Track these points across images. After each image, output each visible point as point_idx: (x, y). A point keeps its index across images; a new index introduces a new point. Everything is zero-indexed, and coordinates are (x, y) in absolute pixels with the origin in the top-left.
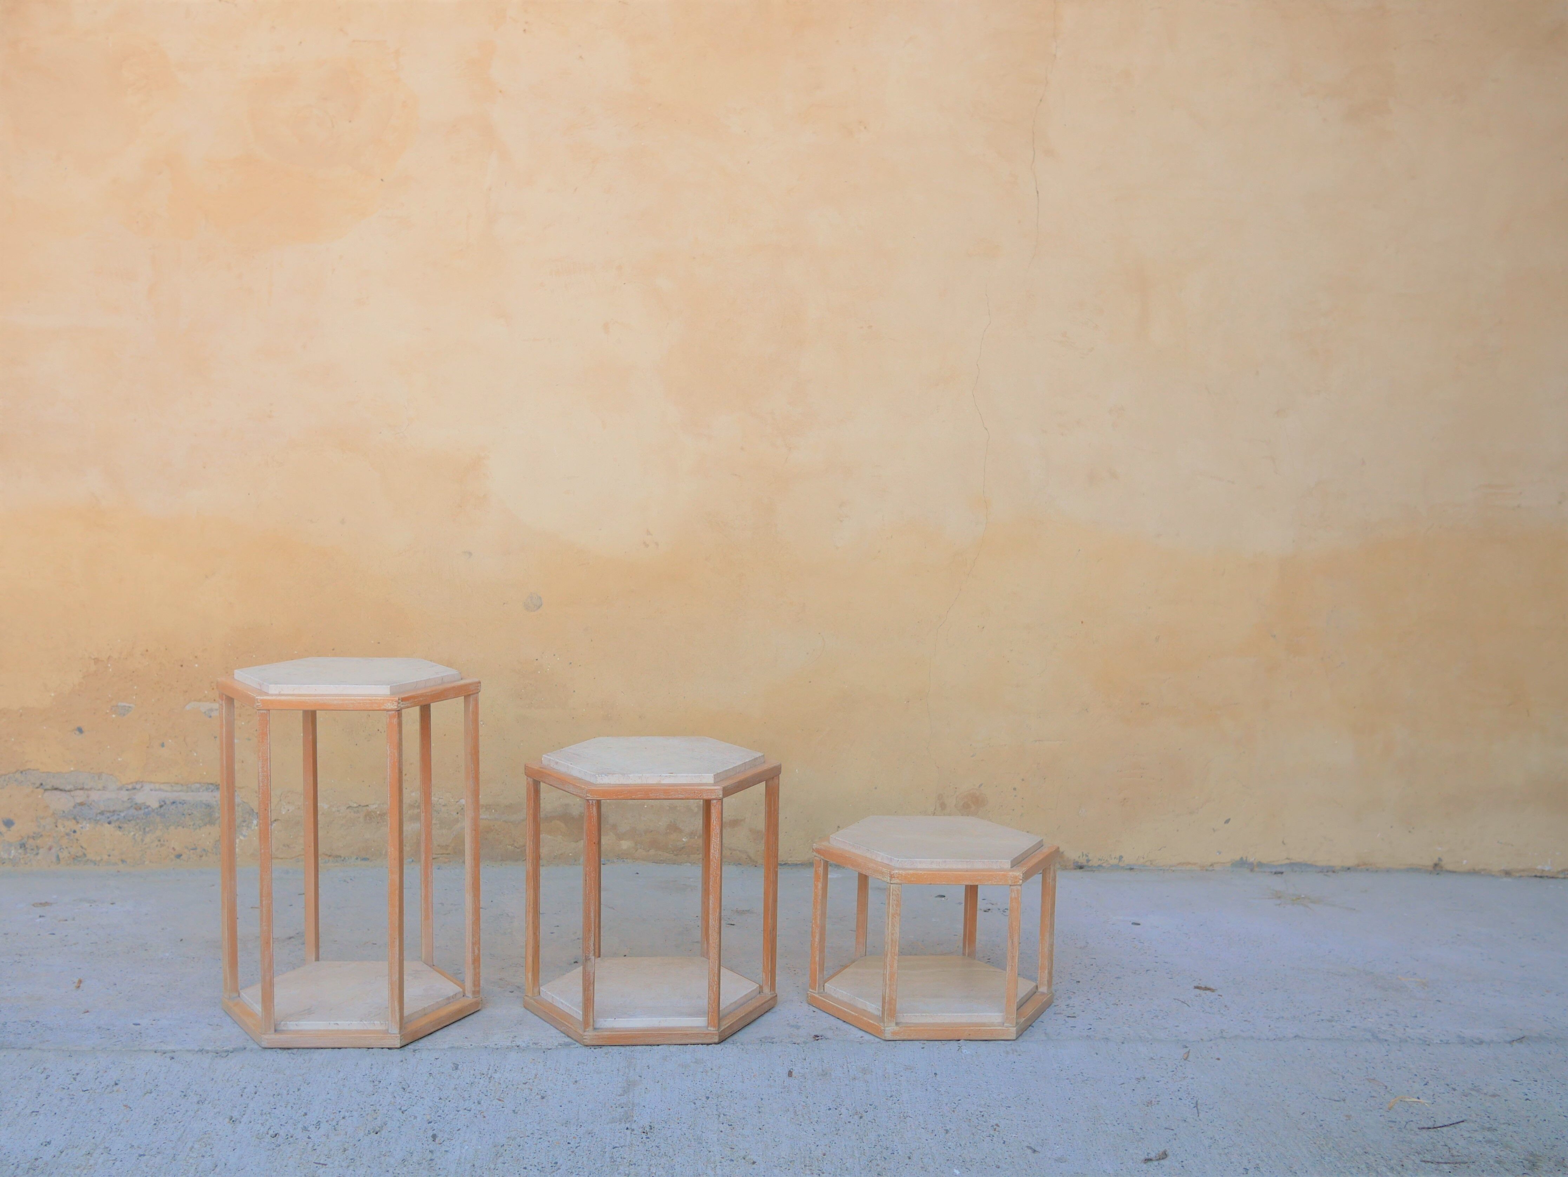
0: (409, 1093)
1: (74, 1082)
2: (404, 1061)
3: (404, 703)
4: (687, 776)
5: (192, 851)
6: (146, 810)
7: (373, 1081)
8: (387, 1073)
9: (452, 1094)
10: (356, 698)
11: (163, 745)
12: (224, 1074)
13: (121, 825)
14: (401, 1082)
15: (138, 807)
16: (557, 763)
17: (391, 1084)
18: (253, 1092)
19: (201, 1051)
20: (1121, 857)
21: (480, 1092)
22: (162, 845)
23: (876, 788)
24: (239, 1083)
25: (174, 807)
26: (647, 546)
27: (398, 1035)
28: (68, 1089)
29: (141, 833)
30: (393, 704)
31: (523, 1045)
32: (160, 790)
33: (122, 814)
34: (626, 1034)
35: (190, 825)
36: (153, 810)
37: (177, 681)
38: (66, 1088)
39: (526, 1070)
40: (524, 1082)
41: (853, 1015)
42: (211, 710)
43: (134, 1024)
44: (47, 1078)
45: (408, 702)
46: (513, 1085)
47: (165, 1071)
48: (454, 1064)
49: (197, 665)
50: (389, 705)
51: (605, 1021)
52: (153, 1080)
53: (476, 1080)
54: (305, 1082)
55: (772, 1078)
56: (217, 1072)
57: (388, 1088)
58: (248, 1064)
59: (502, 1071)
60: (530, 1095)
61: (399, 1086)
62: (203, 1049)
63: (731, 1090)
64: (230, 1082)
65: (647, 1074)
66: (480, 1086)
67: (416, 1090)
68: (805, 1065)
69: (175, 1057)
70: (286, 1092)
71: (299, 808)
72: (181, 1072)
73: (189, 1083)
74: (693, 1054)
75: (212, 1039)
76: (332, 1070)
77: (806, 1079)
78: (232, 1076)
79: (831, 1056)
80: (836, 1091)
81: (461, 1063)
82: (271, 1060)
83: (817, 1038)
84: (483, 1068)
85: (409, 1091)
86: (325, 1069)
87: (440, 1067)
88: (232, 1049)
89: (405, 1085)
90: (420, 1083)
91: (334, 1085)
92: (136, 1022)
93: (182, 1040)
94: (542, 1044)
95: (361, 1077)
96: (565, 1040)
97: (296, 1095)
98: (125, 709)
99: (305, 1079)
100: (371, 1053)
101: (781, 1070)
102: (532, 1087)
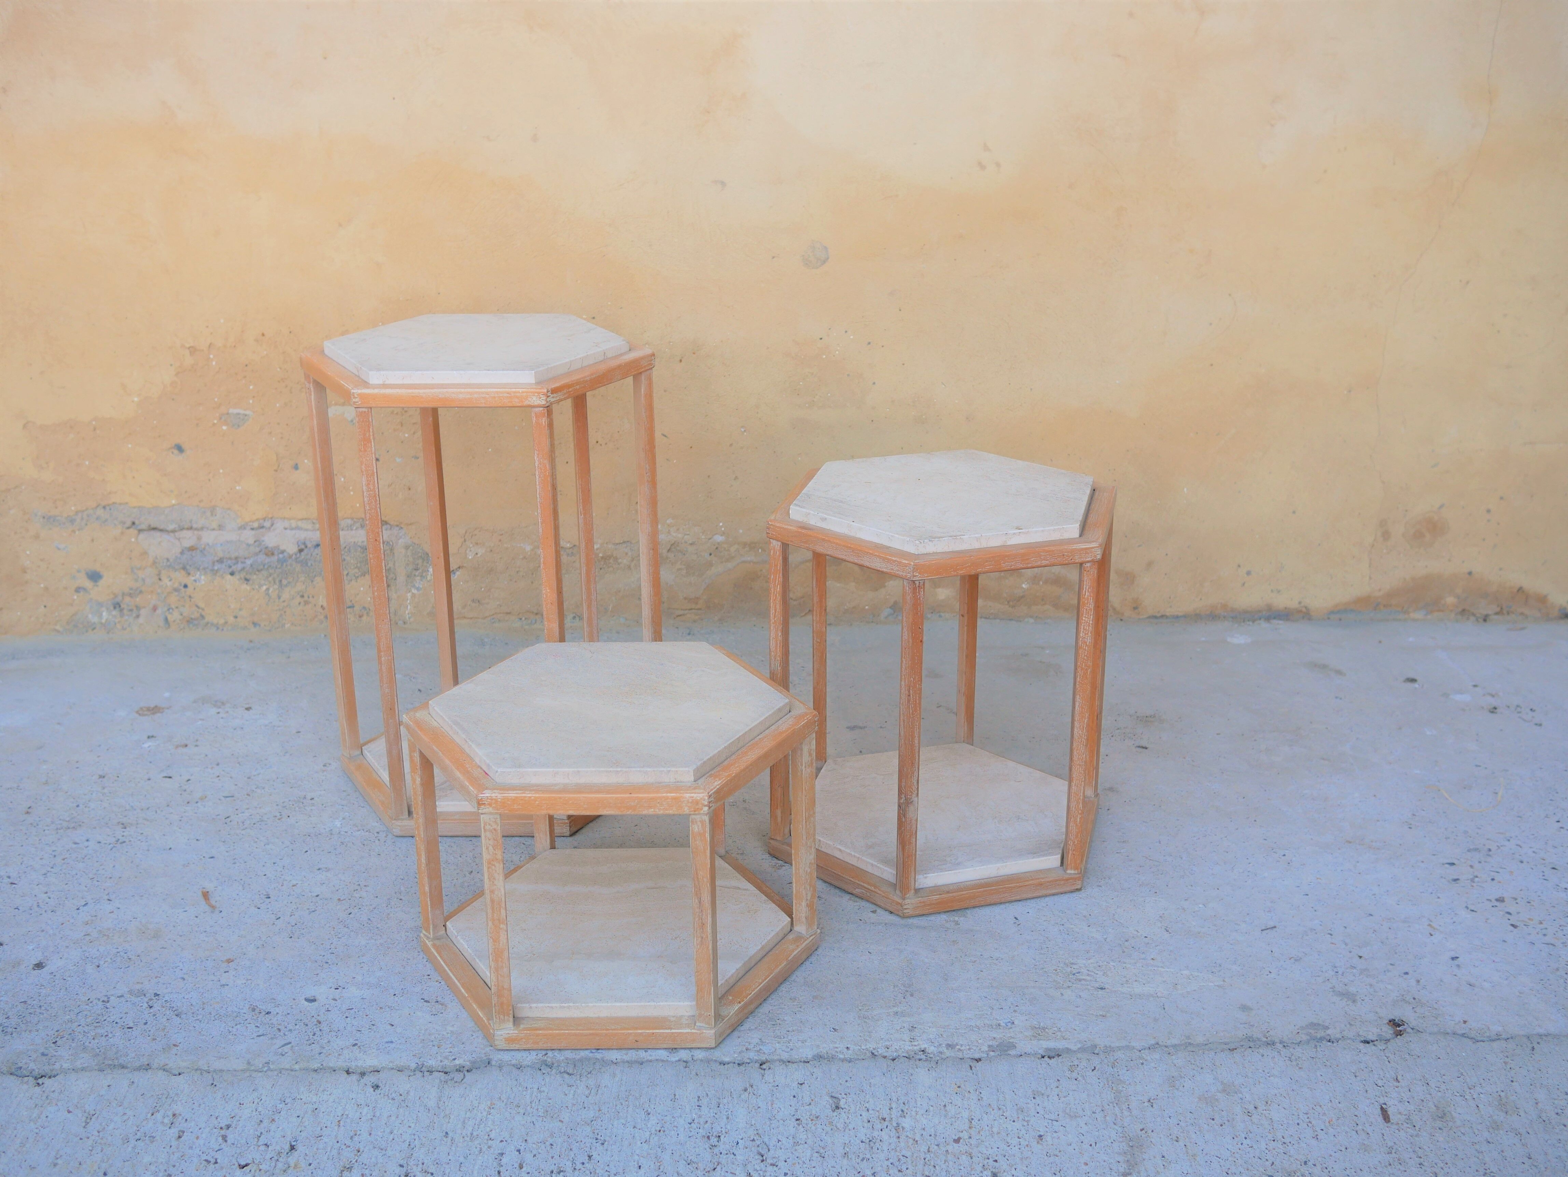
0: (772, 1165)
1: (224, 1146)
2: (750, 1089)
6: (281, 556)
7: (708, 1137)
8: (728, 1118)
11: (296, 467)
12: (464, 1122)
13: (248, 577)
14: (753, 1140)
15: (270, 552)
17: (738, 1143)
18: (516, 1165)
19: (420, 1069)
21: (888, 1163)
22: (306, 603)
23: (1294, 512)
24: (490, 1142)
25: (318, 551)
26: (983, 167)
28: (216, 1163)
29: (276, 587)
31: (931, 1049)
32: (298, 528)
33: (249, 562)
36: (290, 557)
38: (213, 1161)
40: (954, 1137)
43: (306, 1000)
44: (180, 1137)
46: (938, 1145)
47: (369, 1116)
48: (832, 1096)
52: (352, 1138)
53: (876, 1134)
54: (597, 1139)
55: (1360, 1127)
56: (452, 1117)
57: (735, 1155)
58: (500, 1098)
59: (913, 1113)
60: (972, 1169)
61: (753, 1149)
62: (423, 1065)
63: (1304, 1160)
64: (477, 1142)
65: (1153, 1119)
66: (885, 1148)
67: (782, 1158)
68: (1403, 1095)
69: (380, 1085)
70: (569, 1164)
71: (491, 551)
72: (393, 1118)
73: (409, 1145)
74: (1215, 1073)
75: (433, 1037)
76: (637, 1110)
77: (1417, 1128)
78: (476, 1126)
79: (1438, 1074)
80: (1478, 1158)
81: (843, 1094)
82: (535, 1090)
83: (1398, 1029)
84: (881, 1106)
85: (772, 1161)
86: (625, 1108)
87: (810, 1104)
88: (468, 1063)
89: (762, 1148)
90: (784, 1140)
91: (645, 1146)
92: (310, 994)
93: (386, 1040)
94: (962, 1045)
95: (686, 1127)
96: (995, 1036)
97: (588, 1172)
98: (239, 418)
99: (596, 1132)
100: (694, 1073)
101: (1367, 1107)
102: (971, 1151)
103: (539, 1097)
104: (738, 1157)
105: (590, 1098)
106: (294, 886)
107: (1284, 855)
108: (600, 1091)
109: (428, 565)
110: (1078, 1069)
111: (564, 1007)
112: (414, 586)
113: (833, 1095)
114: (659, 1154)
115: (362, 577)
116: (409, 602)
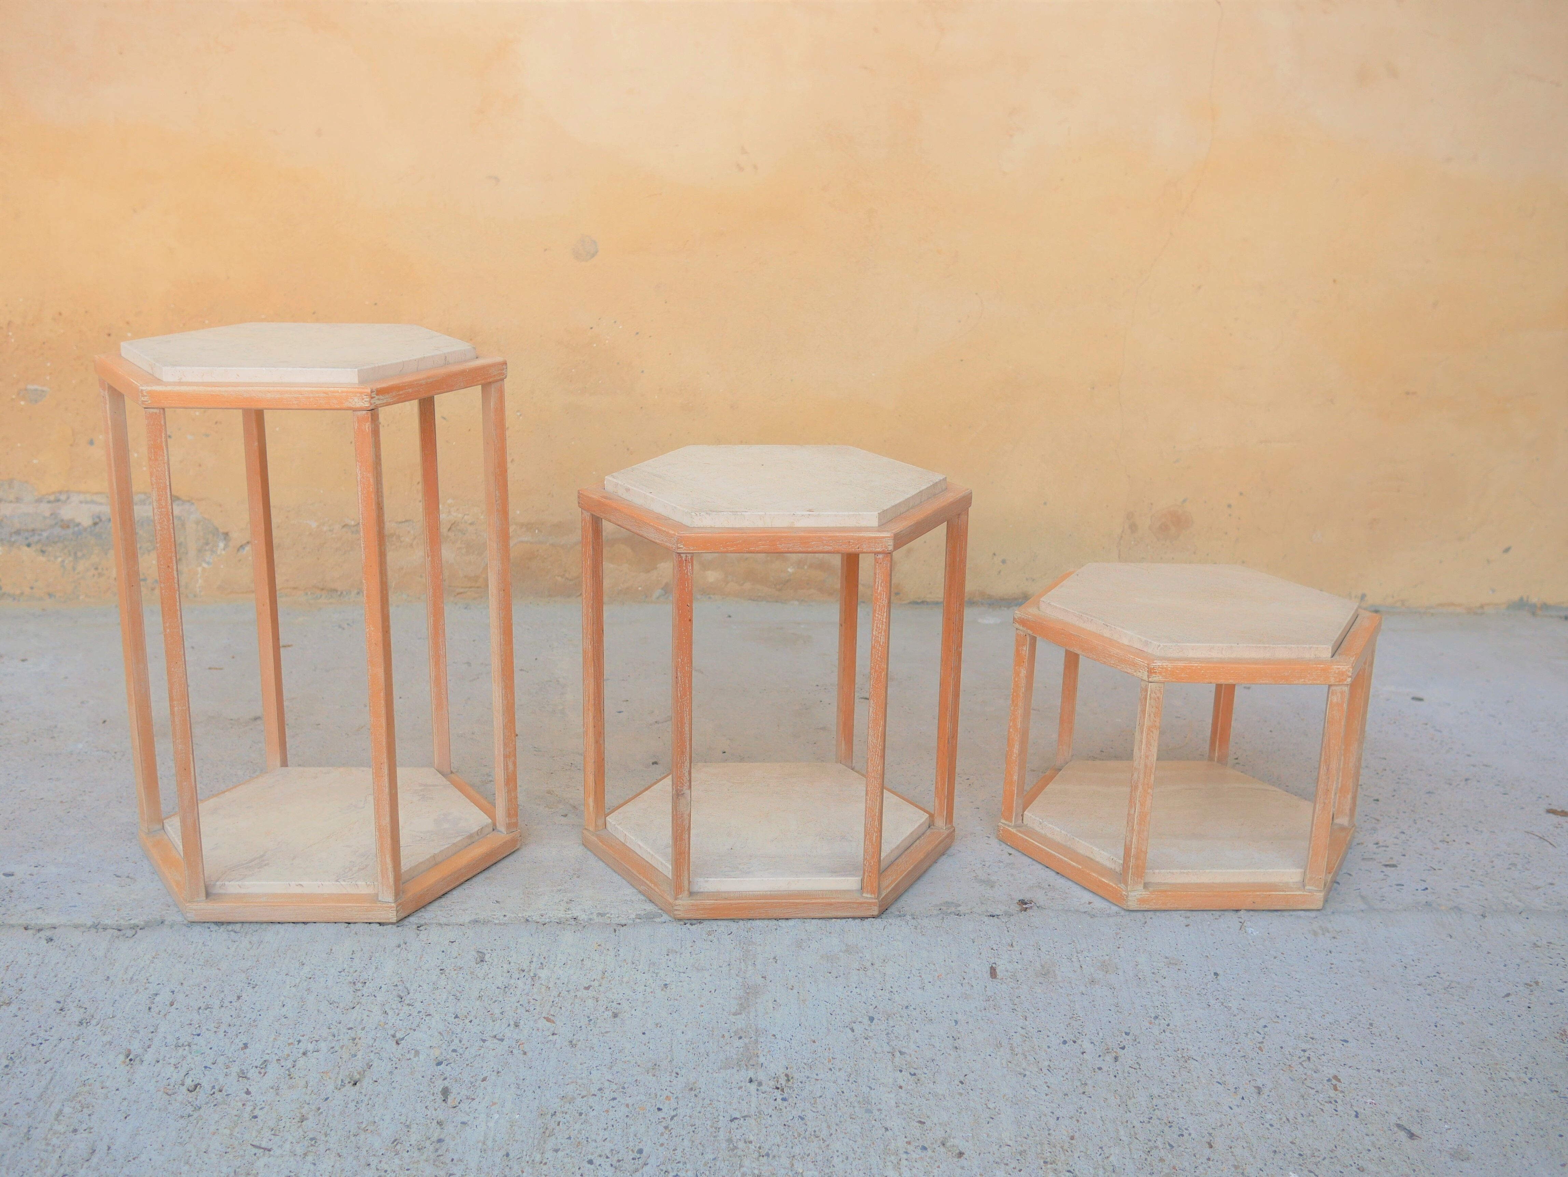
0: (409, 1005)
2: (403, 946)
3: (381, 397)
4: (836, 516)
6: (76, 529)
7: (354, 983)
8: (377, 968)
9: (475, 1008)
10: (302, 389)
11: (91, 443)
12: (127, 969)
13: (44, 549)
14: (396, 986)
15: (65, 525)
16: (628, 490)
17: (381, 988)
18: (168, 1003)
19: (95, 926)
20: (1363, 596)
21: (518, 1005)
22: (100, 575)
23: (1045, 503)
24: (148, 985)
26: (741, 169)
27: (393, 905)
29: (71, 559)
30: (363, 399)
31: (583, 917)
32: (92, 502)
33: (45, 534)
34: (739, 903)
36: (85, 529)
39: (588, 964)
40: (585, 985)
41: (1074, 866)
43: (5, 875)
45: (387, 396)
46: (568, 991)
47: (37, 963)
48: (478, 951)
49: (129, 335)
50: (356, 400)
51: (707, 881)
52: (17, 979)
53: (512, 981)
54: (249, 983)
55: (966, 981)
56: (117, 965)
57: (376, 997)
58: (165, 950)
59: (552, 966)
60: (595, 1010)
61: (394, 993)
62: (99, 923)
63: (906, 1005)
64: (134, 985)
65: (774, 972)
66: (518, 993)
67: (419, 1000)
68: (1013, 957)
69: (54, 938)
70: (218, 1002)
72: (60, 965)
73: (70, 986)
74: (842, 937)
75: (115, 903)
76: (293, 961)
77: (1019, 982)
78: (138, 972)
79: (1051, 941)
80: (1069, 1006)
81: (489, 950)
82: (201, 944)
83: (1024, 906)
84: (523, 960)
85: (409, 1002)
86: (282, 960)
87: (456, 957)
88: (142, 923)
89: (402, 992)
90: (425, 987)
91: (293, 989)
92: (8, 870)
93: (70, 905)
94: (611, 914)
95: (336, 975)
96: (646, 908)
97: (234, 1009)
98: (37, 394)
99: (250, 978)
100: (353, 932)
101: (978, 965)
102: (598, 996)
103: (202, 951)
104: (378, 998)
105: (251, 951)
106: (21, 791)
107: (968, 779)
108: (262, 946)
109: (218, 540)
110: (716, 933)
112: (205, 561)
113: (480, 950)
114: (305, 996)
116: (199, 576)
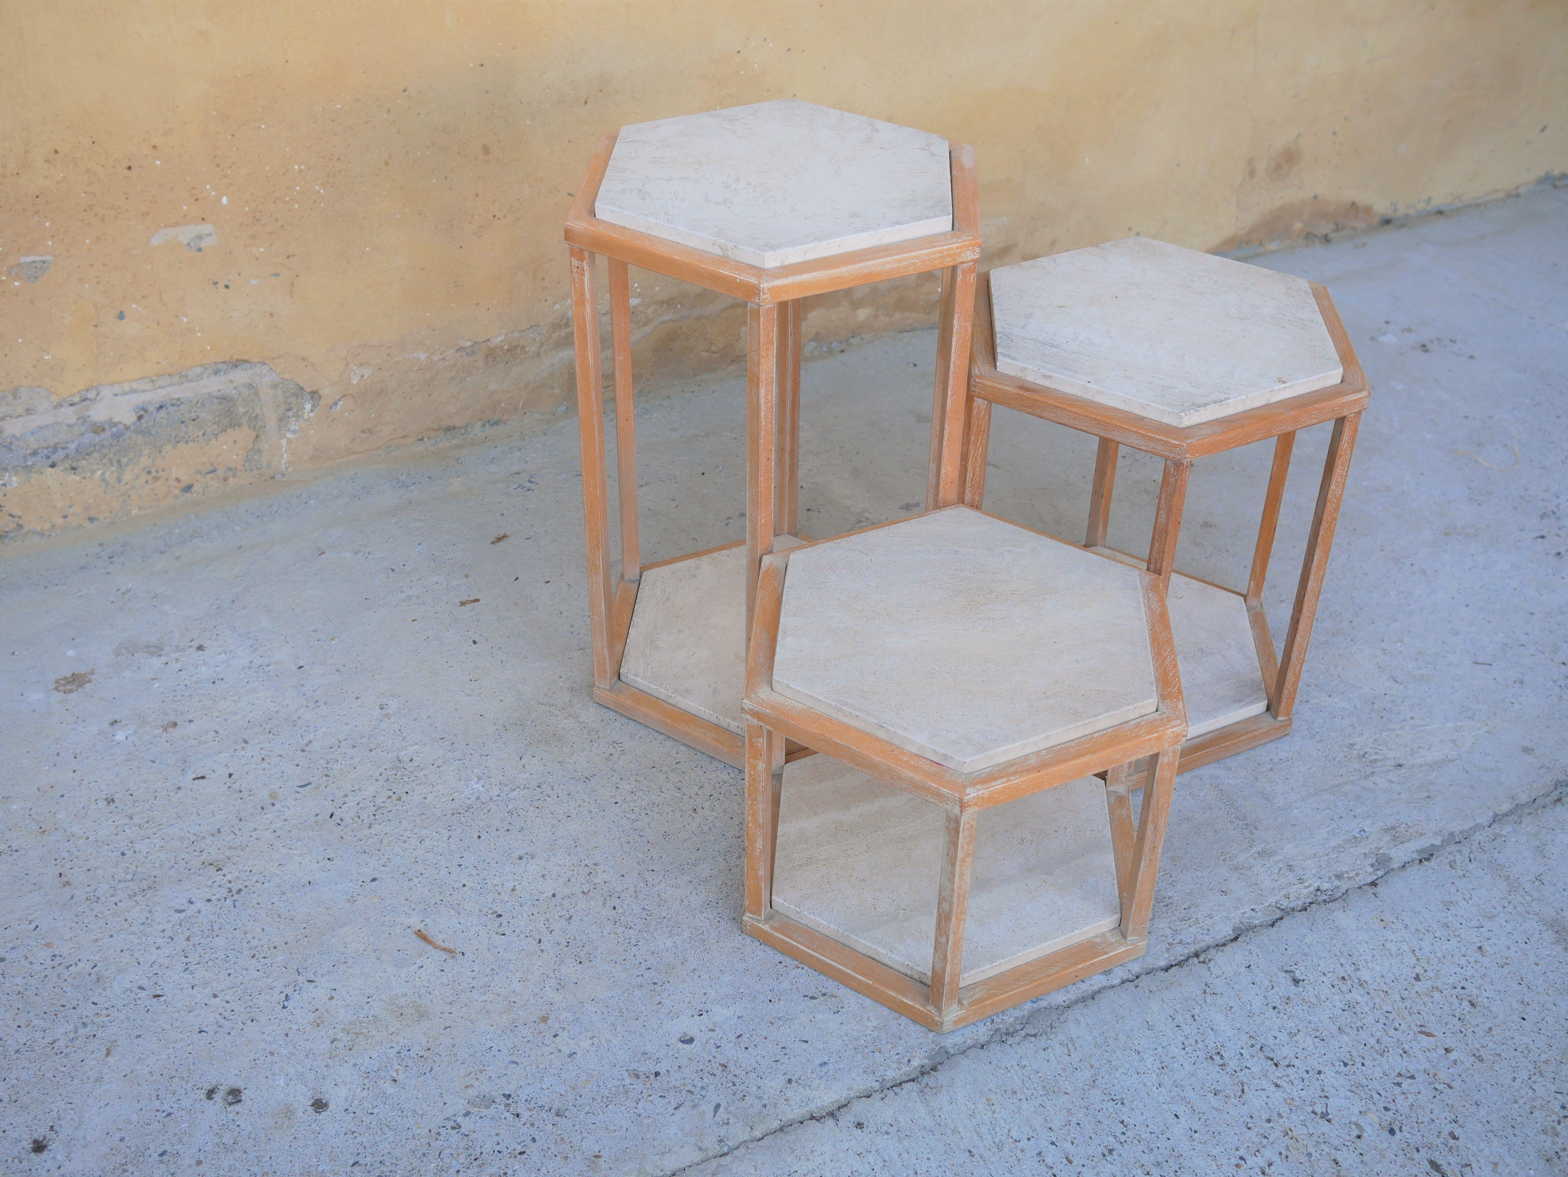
0: (1289, 1066)
2: (1208, 990)
5: (210, 475)
6: (114, 430)
7: (1210, 1058)
8: (1212, 1029)
9: (1350, 1046)
11: (121, 316)
12: (977, 1132)
13: (74, 465)
14: (1253, 1046)
15: (98, 429)
17: (1242, 1055)
18: (1065, 1161)
19: (885, 1086)
22: (156, 479)
24: (1019, 1145)
25: (163, 413)
29: (113, 469)
31: (1325, 886)
32: (133, 391)
33: (73, 446)
35: (198, 437)
36: (127, 427)
37: (127, 198)
39: (1392, 948)
40: (1412, 975)
42: (200, 237)
43: (682, 1042)
46: (1406, 989)
48: (1284, 971)
49: (158, 163)
53: (1348, 997)
54: (1113, 1100)
56: (961, 1130)
57: (1248, 1068)
58: (990, 1090)
59: (1363, 963)
60: (1451, 1005)
61: (1259, 1055)
62: (884, 1080)
64: (1007, 1151)
65: (1552, 897)
66: (1367, 1010)
67: (1292, 1055)
69: (861, 1121)
70: (1111, 1139)
71: (380, 369)
72: (905, 1155)
75: (861, 1041)
78: (992, 1132)
81: (1292, 965)
82: (1016, 1066)
84: (1332, 966)
86: (1114, 1055)
87: (1272, 986)
88: (926, 1061)
89: (1266, 1051)
90: (1279, 1035)
91: (1163, 1090)
92: (677, 1032)
93: (817, 1062)
94: (1347, 873)
95: (1183, 1054)
96: (1363, 851)
98: (36, 267)
99: (1107, 1092)
100: (1147, 990)
102: (1436, 985)
103: (1026, 1075)
104: (1253, 1070)
105: (1073, 1055)
106: (513, 891)
107: (1412, 564)
108: (1077, 1045)
109: (304, 401)
110: (1458, 864)
111: (995, 966)
112: (289, 430)
113: (1284, 968)
114: (1182, 1094)
115: (224, 433)
116: (284, 449)
